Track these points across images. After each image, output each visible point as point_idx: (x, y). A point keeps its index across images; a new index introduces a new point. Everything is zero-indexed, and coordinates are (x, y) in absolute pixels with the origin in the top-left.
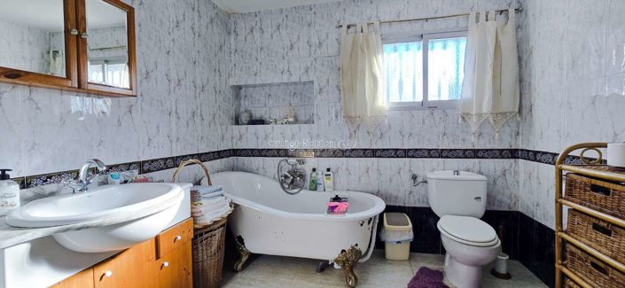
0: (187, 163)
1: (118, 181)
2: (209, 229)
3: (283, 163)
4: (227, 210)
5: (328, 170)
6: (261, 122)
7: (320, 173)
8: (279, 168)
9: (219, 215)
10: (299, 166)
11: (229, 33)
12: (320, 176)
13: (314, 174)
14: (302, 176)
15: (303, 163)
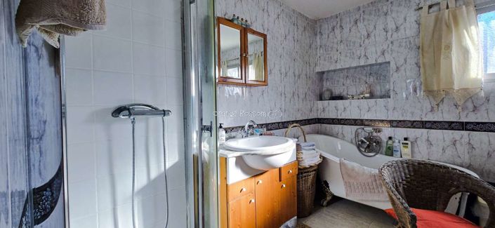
0: (292, 126)
1: (258, 134)
2: (306, 171)
3: (360, 131)
4: (317, 160)
5: (406, 139)
6: (340, 98)
7: (397, 141)
8: (357, 135)
9: (313, 162)
10: (375, 134)
11: (316, 35)
12: (396, 144)
13: (390, 142)
14: (379, 143)
15: (379, 131)
